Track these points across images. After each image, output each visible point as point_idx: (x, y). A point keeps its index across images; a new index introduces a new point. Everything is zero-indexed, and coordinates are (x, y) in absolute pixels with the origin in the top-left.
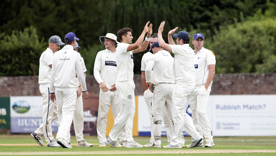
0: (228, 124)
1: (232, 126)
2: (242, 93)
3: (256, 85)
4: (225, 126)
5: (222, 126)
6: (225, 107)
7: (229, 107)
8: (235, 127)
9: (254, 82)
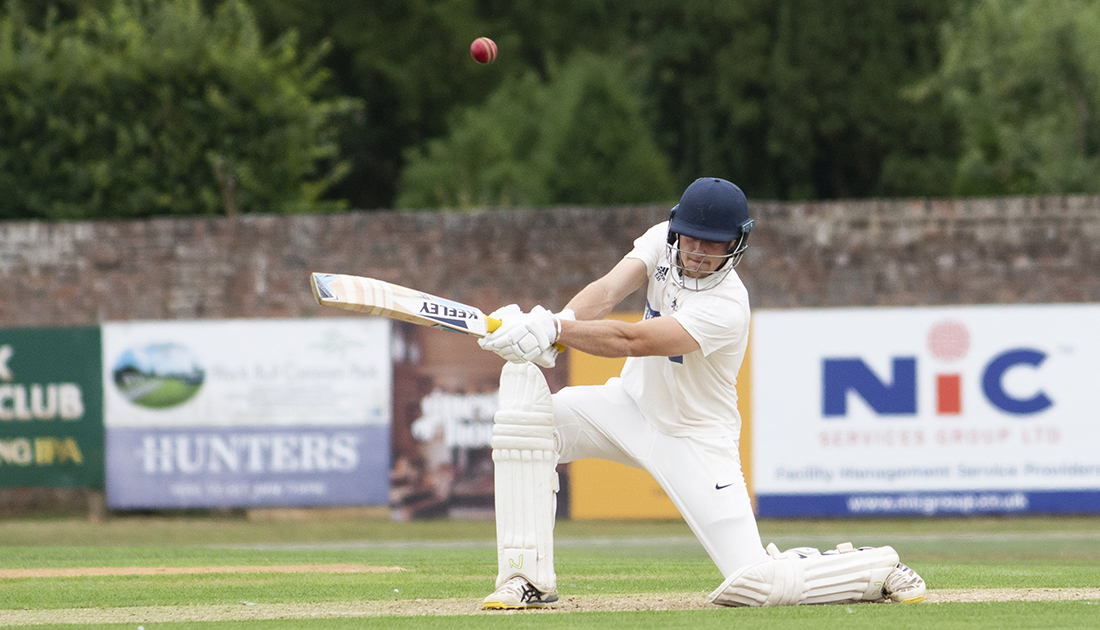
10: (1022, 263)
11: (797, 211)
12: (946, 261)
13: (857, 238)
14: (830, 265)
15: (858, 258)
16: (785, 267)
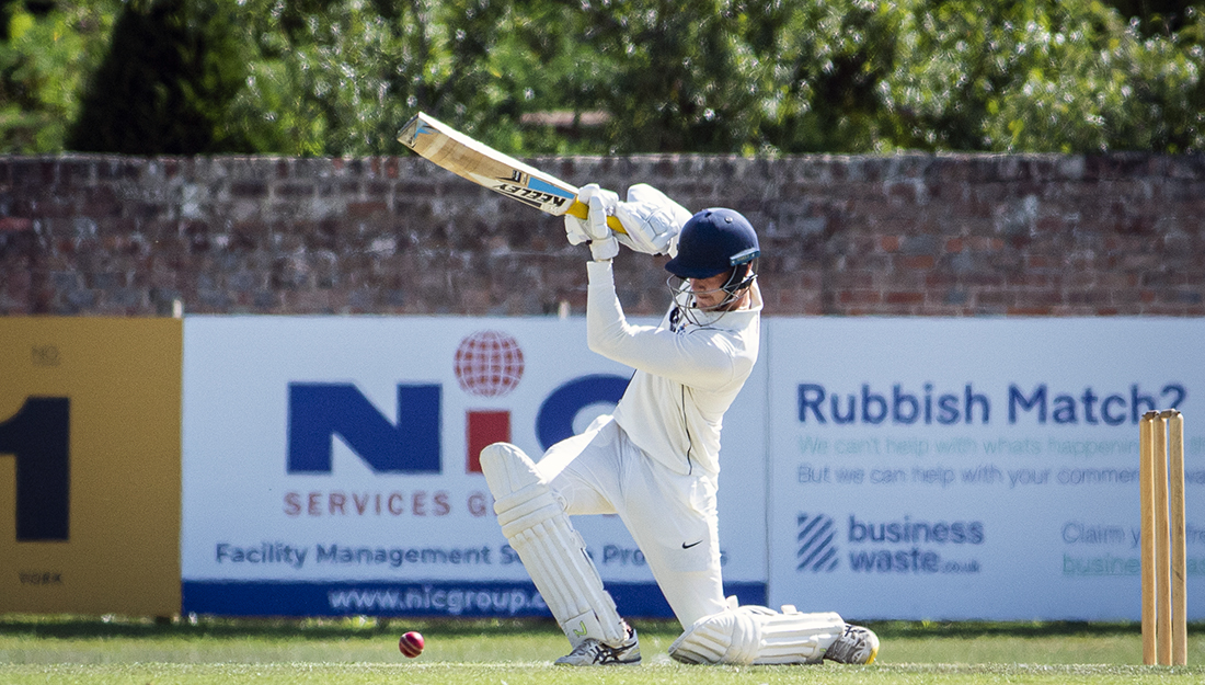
0: (894, 532)
1: (925, 546)
2: (902, 303)
3: (1018, 238)
4: (868, 547)
5: (843, 546)
6: (867, 407)
7: (899, 406)
8: (948, 551)
9: (1002, 218)
10: (501, 249)
11: (153, 168)
12: (383, 246)
13: (244, 210)
14: (203, 248)
15: (245, 239)
16: (134, 249)
